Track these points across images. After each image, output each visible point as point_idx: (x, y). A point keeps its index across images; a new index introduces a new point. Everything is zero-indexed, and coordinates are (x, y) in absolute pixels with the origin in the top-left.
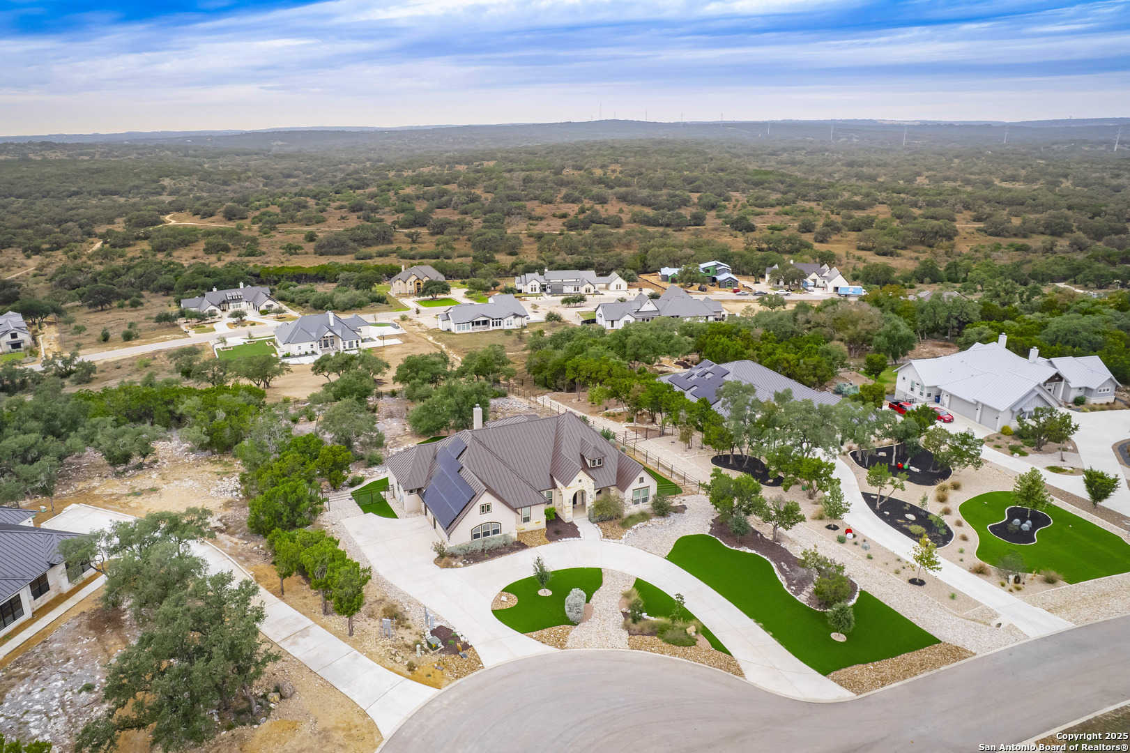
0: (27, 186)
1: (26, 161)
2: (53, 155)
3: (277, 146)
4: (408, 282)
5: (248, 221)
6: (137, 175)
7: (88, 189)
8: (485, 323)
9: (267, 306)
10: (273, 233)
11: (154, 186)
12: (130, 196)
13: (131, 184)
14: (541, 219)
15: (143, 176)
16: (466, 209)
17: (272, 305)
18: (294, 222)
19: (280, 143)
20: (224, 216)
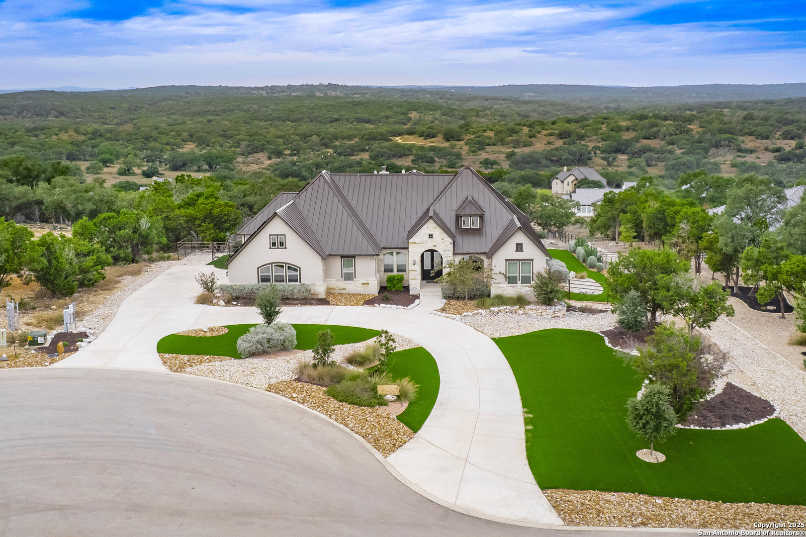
0: (302, 113)
1: (311, 96)
3: (528, 96)
5: (461, 143)
6: (390, 108)
7: (347, 117)
10: (480, 152)
11: (401, 117)
13: (383, 114)
14: (752, 151)
15: (394, 109)
16: (673, 139)
18: (503, 145)
19: (531, 94)
20: (444, 138)
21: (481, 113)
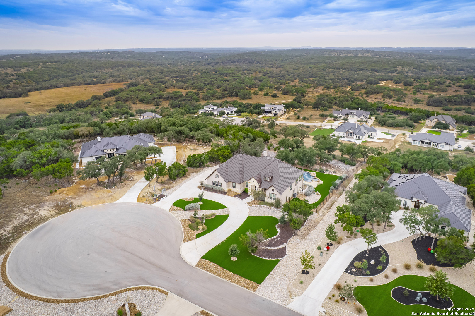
1: (356, 56)
2: (366, 55)
4: (433, 121)
5: (411, 87)
6: (389, 64)
7: (367, 68)
8: (430, 143)
9: (361, 119)
11: (393, 69)
12: (382, 72)
13: (384, 68)
17: (363, 119)
18: (431, 90)
20: (404, 84)
21: (435, 68)
